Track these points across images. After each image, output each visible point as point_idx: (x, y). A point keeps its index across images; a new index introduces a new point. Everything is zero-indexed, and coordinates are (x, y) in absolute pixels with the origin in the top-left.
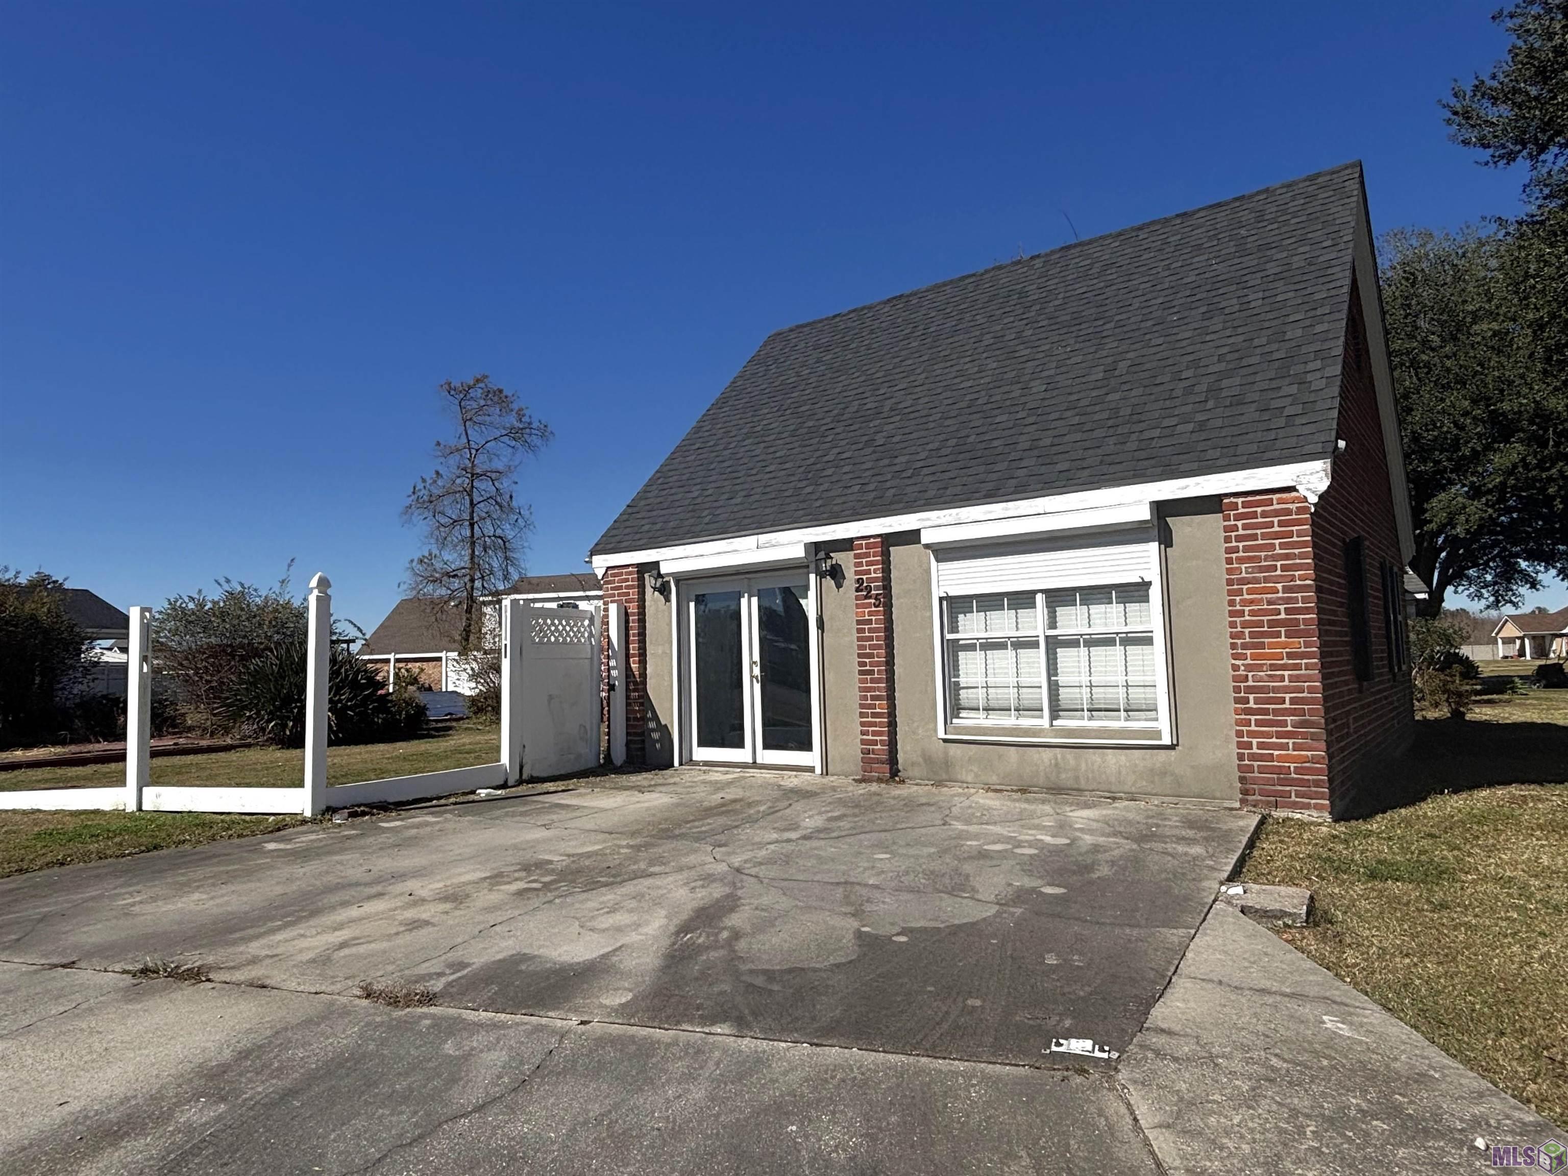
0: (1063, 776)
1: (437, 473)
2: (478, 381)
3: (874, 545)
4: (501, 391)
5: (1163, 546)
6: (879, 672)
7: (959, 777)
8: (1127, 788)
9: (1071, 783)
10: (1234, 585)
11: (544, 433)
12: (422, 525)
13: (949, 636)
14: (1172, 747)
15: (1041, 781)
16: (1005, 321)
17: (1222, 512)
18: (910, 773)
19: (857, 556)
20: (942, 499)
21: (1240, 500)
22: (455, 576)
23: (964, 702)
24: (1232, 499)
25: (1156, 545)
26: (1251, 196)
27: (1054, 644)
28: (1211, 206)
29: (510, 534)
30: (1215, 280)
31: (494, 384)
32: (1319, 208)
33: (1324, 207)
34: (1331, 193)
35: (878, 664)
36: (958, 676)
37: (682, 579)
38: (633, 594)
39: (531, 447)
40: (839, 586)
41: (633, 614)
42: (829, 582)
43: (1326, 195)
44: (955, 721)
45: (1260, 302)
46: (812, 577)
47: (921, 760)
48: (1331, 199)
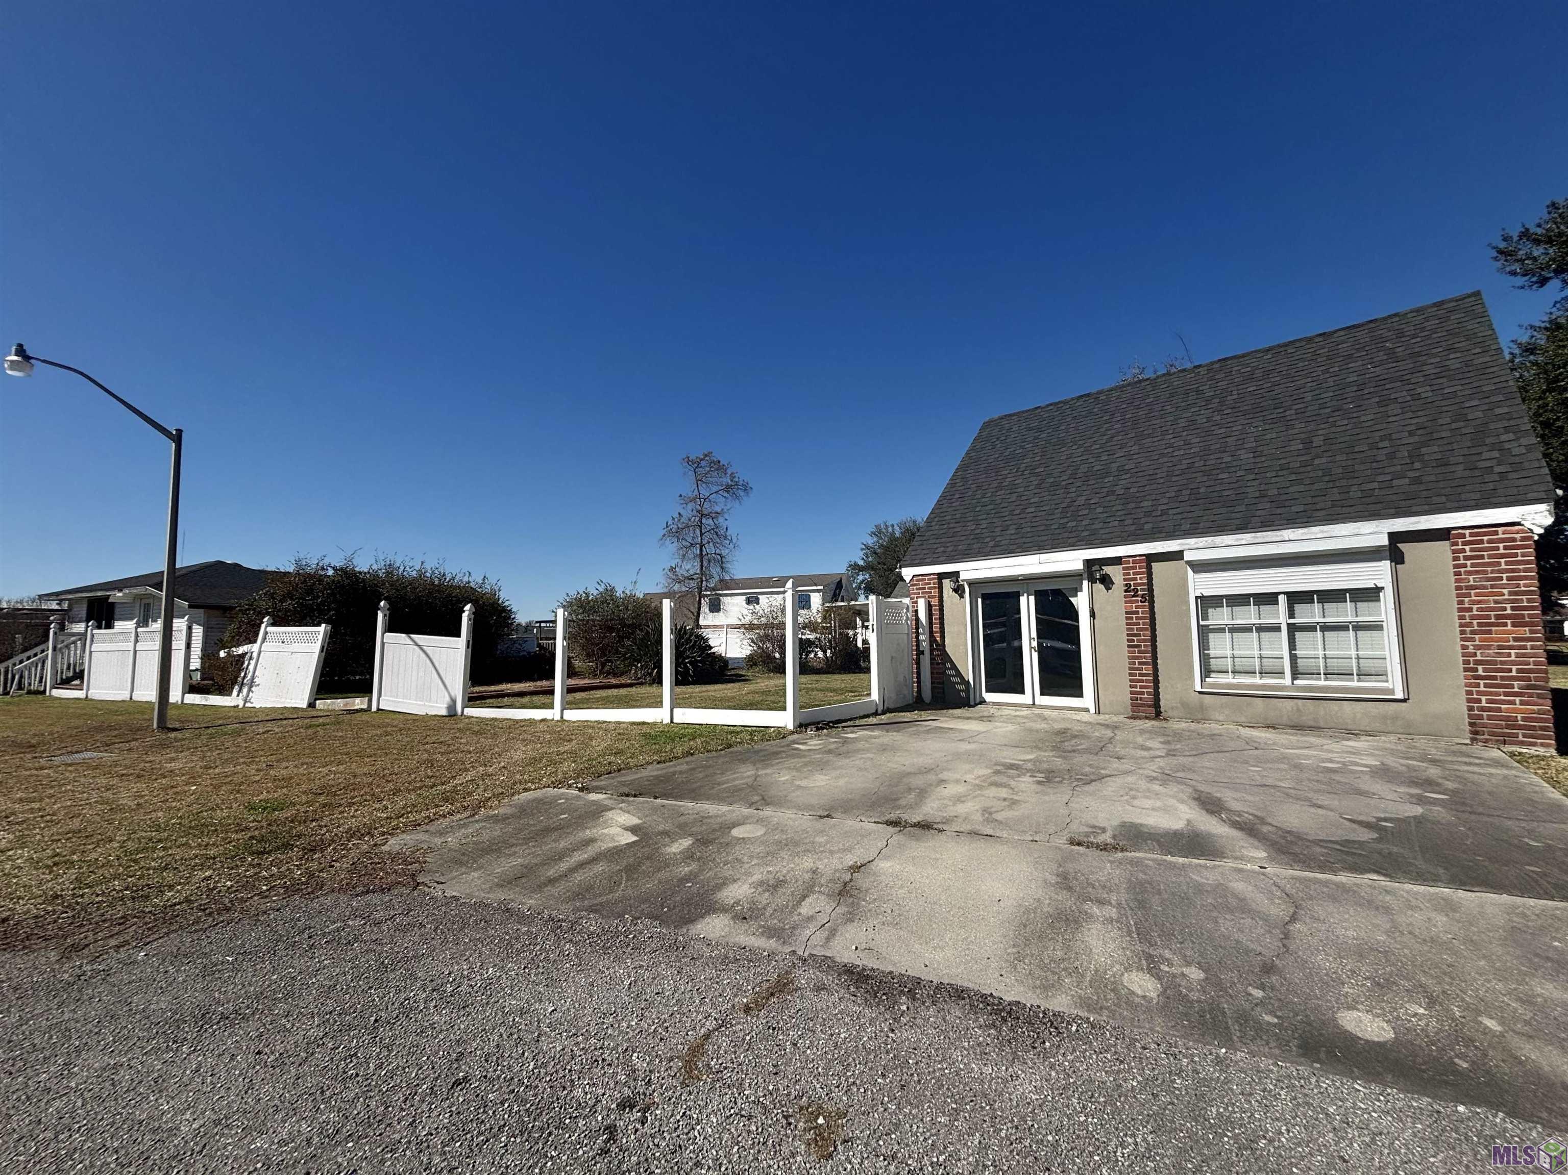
0: (1304, 718)
1: (679, 514)
2: (706, 456)
3: (1140, 562)
4: (719, 462)
5: (1393, 564)
6: (1145, 646)
7: (1212, 717)
8: (1362, 728)
9: (1311, 723)
10: (1462, 591)
11: (746, 488)
12: (672, 547)
13: (1202, 623)
14: (1404, 700)
15: (1285, 720)
16: (1193, 410)
17: (1449, 539)
18: (1170, 713)
19: (1124, 569)
20: (1199, 531)
21: (1467, 532)
22: (693, 579)
23: (1213, 667)
24: (1460, 531)
25: (1388, 562)
26: (1384, 319)
27: (1293, 629)
28: (1348, 328)
29: (724, 552)
30: (1377, 379)
31: (716, 456)
32: (1455, 326)
33: (1460, 325)
34: (1463, 315)
35: (1144, 641)
36: (1209, 649)
37: (972, 583)
38: (935, 592)
39: (738, 498)
40: (1108, 589)
41: (935, 606)
42: (1099, 587)
43: (1457, 316)
44: (1207, 679)
45: (1430, 394)
46: (1085, 583)
47: (1179, 705)
48: (1464, 320)
